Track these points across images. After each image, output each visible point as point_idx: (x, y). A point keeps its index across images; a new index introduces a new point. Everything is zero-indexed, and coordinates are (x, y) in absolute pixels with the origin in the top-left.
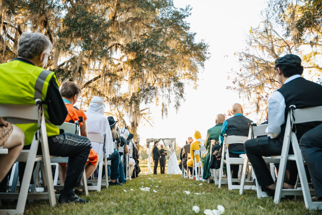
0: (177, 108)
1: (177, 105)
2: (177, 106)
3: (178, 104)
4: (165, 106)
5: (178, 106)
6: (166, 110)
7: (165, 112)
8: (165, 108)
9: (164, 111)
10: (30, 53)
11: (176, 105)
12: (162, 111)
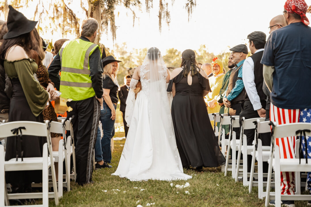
0: (189, 10)
1: (190, 3)
2: (189, 5)
3: (192, 3)
4: (165, 6)
5: (191, 7)
6: (167, 14)
7: (165, 18)
8: (165, 10)
9: (162, 16)
10: (89, 33)
11: (187, 4)
12: (160, 17)
